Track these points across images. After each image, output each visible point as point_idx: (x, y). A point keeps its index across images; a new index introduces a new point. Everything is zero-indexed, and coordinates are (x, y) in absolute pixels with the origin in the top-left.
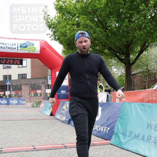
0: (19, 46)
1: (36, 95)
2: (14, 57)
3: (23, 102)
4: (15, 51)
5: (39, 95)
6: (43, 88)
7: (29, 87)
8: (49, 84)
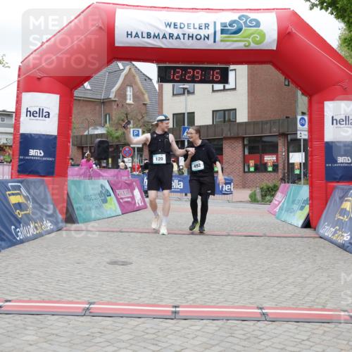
0: (219, 28)
1: (261, 168)
2: (203, 63)
3: (226, 188)
4: (208, 45)
5: (270, 169)
6: (282, 148)
7: (241, 145)
8: (299, 137)
